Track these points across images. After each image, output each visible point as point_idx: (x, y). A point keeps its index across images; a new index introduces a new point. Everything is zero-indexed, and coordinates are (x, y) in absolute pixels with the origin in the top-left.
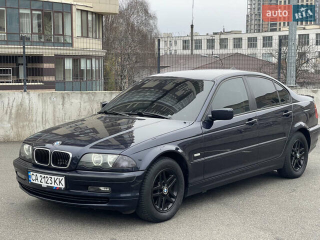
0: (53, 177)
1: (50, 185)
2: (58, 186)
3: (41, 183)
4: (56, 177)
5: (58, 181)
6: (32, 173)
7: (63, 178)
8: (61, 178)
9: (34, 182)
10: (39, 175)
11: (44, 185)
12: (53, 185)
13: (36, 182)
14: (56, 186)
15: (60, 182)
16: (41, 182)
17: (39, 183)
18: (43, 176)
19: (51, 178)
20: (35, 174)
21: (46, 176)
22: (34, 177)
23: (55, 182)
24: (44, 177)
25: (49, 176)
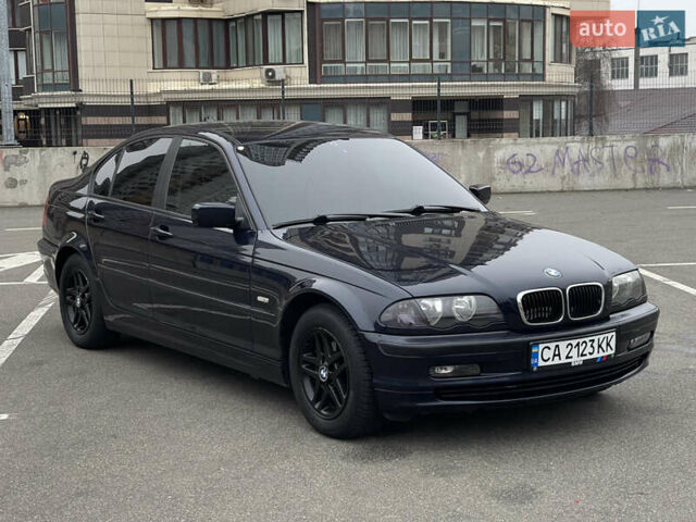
0: (596, 338)
1: (589, 357)
2: (606, 354)
3: (569, 360)
4: (601, 337)
5: (604, 346)
6: (541, 346)
7: (614, 334)
8: (609, 335)
9: (550, 363)
10: (563, 345)
11: (576, 360)
12: (595, 355)
13: (557, 361)
14: (602, 354)
15: (608, 344)
16: (567, 357)
17: (564, 361)
18: (574, 342)
19: (593, 341)
20: (552, 345)
21: (581, 341)
22: (548, 354)
23: (600, 346)
24: (578, 344)
25: (587, 340)
